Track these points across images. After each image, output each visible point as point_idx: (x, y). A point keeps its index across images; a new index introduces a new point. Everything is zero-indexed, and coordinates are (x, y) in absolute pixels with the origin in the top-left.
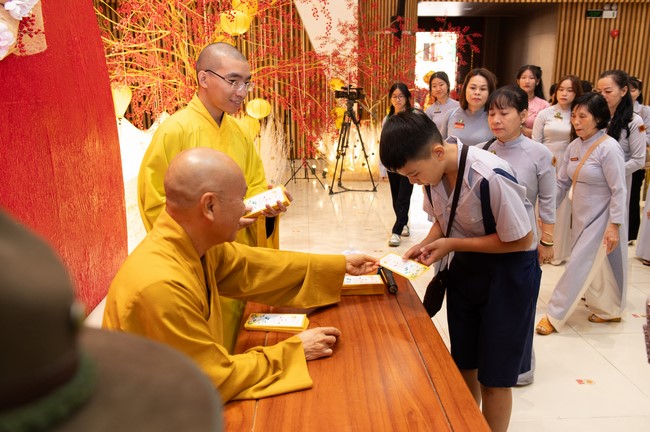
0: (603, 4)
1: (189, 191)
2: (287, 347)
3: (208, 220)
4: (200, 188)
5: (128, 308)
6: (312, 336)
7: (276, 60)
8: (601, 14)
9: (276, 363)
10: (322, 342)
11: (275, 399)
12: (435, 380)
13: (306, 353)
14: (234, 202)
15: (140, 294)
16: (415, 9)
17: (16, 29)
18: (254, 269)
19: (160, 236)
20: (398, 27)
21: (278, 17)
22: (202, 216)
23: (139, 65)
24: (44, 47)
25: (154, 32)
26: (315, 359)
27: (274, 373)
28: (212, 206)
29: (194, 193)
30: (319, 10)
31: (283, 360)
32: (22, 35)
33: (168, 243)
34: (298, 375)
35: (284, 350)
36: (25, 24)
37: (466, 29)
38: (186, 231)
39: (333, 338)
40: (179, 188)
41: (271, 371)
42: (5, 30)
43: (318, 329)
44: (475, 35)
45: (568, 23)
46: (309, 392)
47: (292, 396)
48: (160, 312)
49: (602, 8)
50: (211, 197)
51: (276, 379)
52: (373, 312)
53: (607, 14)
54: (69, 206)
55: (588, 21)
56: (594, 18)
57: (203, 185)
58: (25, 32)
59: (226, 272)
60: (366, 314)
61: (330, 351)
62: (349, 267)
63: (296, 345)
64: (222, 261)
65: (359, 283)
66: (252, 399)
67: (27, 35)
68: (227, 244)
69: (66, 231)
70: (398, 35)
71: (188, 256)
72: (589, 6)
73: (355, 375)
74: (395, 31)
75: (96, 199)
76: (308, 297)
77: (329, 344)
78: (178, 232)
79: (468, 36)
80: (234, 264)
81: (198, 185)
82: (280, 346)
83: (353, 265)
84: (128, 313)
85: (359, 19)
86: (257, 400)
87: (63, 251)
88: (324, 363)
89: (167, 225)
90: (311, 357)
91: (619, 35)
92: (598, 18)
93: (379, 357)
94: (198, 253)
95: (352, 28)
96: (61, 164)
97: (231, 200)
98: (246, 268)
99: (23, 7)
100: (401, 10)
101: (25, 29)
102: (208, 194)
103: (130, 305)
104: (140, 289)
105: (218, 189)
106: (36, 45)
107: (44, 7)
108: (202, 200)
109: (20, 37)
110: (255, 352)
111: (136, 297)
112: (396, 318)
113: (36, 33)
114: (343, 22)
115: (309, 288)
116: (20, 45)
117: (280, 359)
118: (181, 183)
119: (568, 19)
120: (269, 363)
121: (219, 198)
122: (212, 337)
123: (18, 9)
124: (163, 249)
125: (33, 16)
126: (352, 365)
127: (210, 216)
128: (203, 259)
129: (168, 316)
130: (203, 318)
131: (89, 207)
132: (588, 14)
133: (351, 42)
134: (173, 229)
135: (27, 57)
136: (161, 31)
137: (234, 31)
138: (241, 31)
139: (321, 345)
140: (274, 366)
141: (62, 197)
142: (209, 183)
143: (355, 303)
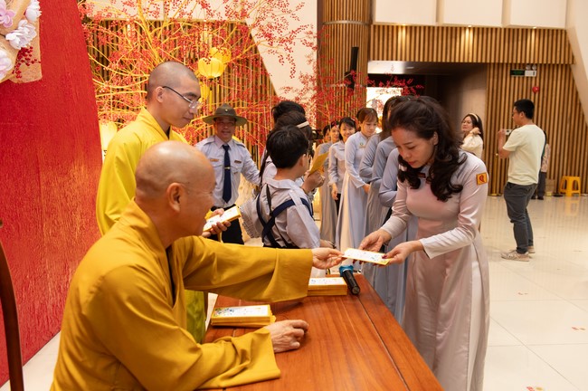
0: (524, 65)
1: (156, 181)
2: (256, 338)
3: (174, 211)
4: (167, 178)
5: (91, 292)
6: (280, 328)
7: (245, 102)
8: (523, 73)
9: (244, 352)
10: (289, 335)
11: (243, 388)
12: (402, 371)
13: (274, 345)
14: (201, 195)
15: (103, 278)
16: (366, 67)
17: (14, 58)
18: (223, 265)
19: (126, 224)
20: (351, 80)
21: (247, 65)
22: (168, 207)
23: (125, 104)
24: (40, 76)
25: (139, 76)
26: (283, 352)
27: (242, 363)
28: (178, 197)
29: (162, 183)
30: (285, 56)
31: (252, 350)
32: (20, 64)
33: (135, 231)
34: (266, 365)
35: (253, 342)
36: (23, 53)
37: (410, 81)
38: (151, 220)
39: (301, 331)
40: (147, 177)
41: (238, 360)
42: (4, 57)
43: (287, 322)
44: (418, 86)
45: (496, 80)
46: (276, 381)
47: (259, 386)
48: (124, 296)
49: (524, 68)
50: (177, 188)
51: (244, 369)
52: (338, 310)
53: (529, 73)
54: (53, 222)
55: (513, 79)
56: (517, 77)
57: (171, 176)
58: (23, 61)
59: (194, 267)
60: (331, 312)
61: (298, 344)
62: (315, 260)
63: (264, 336)
64: (191, 255)
65: (323, 284)
66: (219, 388)
67: (24, 64)
68: (195, 238)
69: (48, 245)
70: (351, 86)
71: (153, 245)
72: (513, 67)
73: (323, 366)
74: (349, 83)
75: (78, 217)
76: (276, 291)
77: (296, 337)
78: (145, 223)
79: (412, 88)
80: (202, 259)
81: (165, 175)
82: (249, 336)
83: (319, 259)
84: (91, 297)
85: (318, 72)
86: (224, 388)
87: (45, 263)
88: (292, 356)
89: (134, 215)
90: (279, 349)
91: (539, 91)
92: (521, 76)
93: (345, 350)
94: (163, 243)
95: (312, 80)
96: (48, 183)
97: (198, 193)
98: (215, 262)
99: (22, 38)
100: (354, 65)
101: (23, 59)
102: (175, 184)
103: (94, 289)
104: (103, 273)
105: (186, 181)
106: (33, 73)
107: (41, 42)
108: (168, 191)
109: (18, 65)
110: (223, 342)
111: (99, 281)
112: (360, 315)
113: (33, 62)
114: (304, 74)
115: (277, 282)
116: (17, 71)
117: (248, 349)
118: (150, 172)
119: (496, 77)
120: (236, 353)
121: (187, 190)
122: (176, 321)
123: (18, 40)
124: (127, 235)
125: (31, 48)
126: (319, 356)
127: (176, 207)
128: (169, 250)
129: (131, 300)
130: (167, 304)
131: (72, 225)
132: (512, 73)
133: (311, 91)
134: (140, 218)
135: (23, 84)
136: (145, 75)
137: (210, 75)
138: (216, 75)
139: (289, 338)
140: (242, 356)
141: (47, 213)
142: (177, 174)
143: (319, 302)
